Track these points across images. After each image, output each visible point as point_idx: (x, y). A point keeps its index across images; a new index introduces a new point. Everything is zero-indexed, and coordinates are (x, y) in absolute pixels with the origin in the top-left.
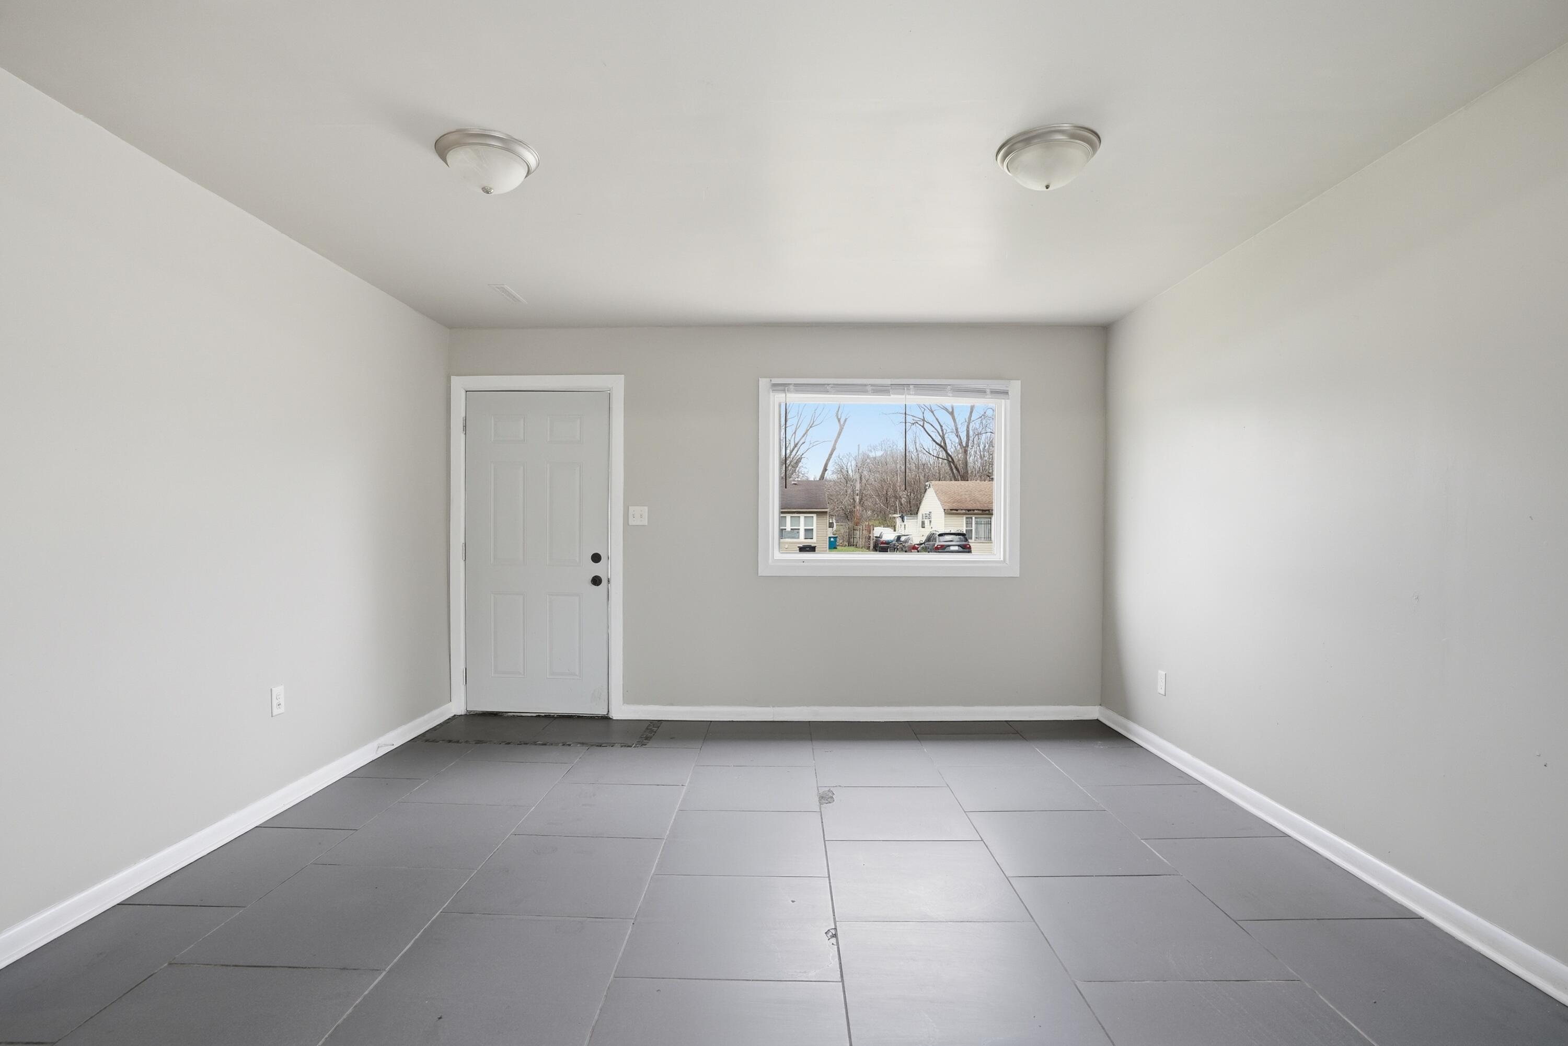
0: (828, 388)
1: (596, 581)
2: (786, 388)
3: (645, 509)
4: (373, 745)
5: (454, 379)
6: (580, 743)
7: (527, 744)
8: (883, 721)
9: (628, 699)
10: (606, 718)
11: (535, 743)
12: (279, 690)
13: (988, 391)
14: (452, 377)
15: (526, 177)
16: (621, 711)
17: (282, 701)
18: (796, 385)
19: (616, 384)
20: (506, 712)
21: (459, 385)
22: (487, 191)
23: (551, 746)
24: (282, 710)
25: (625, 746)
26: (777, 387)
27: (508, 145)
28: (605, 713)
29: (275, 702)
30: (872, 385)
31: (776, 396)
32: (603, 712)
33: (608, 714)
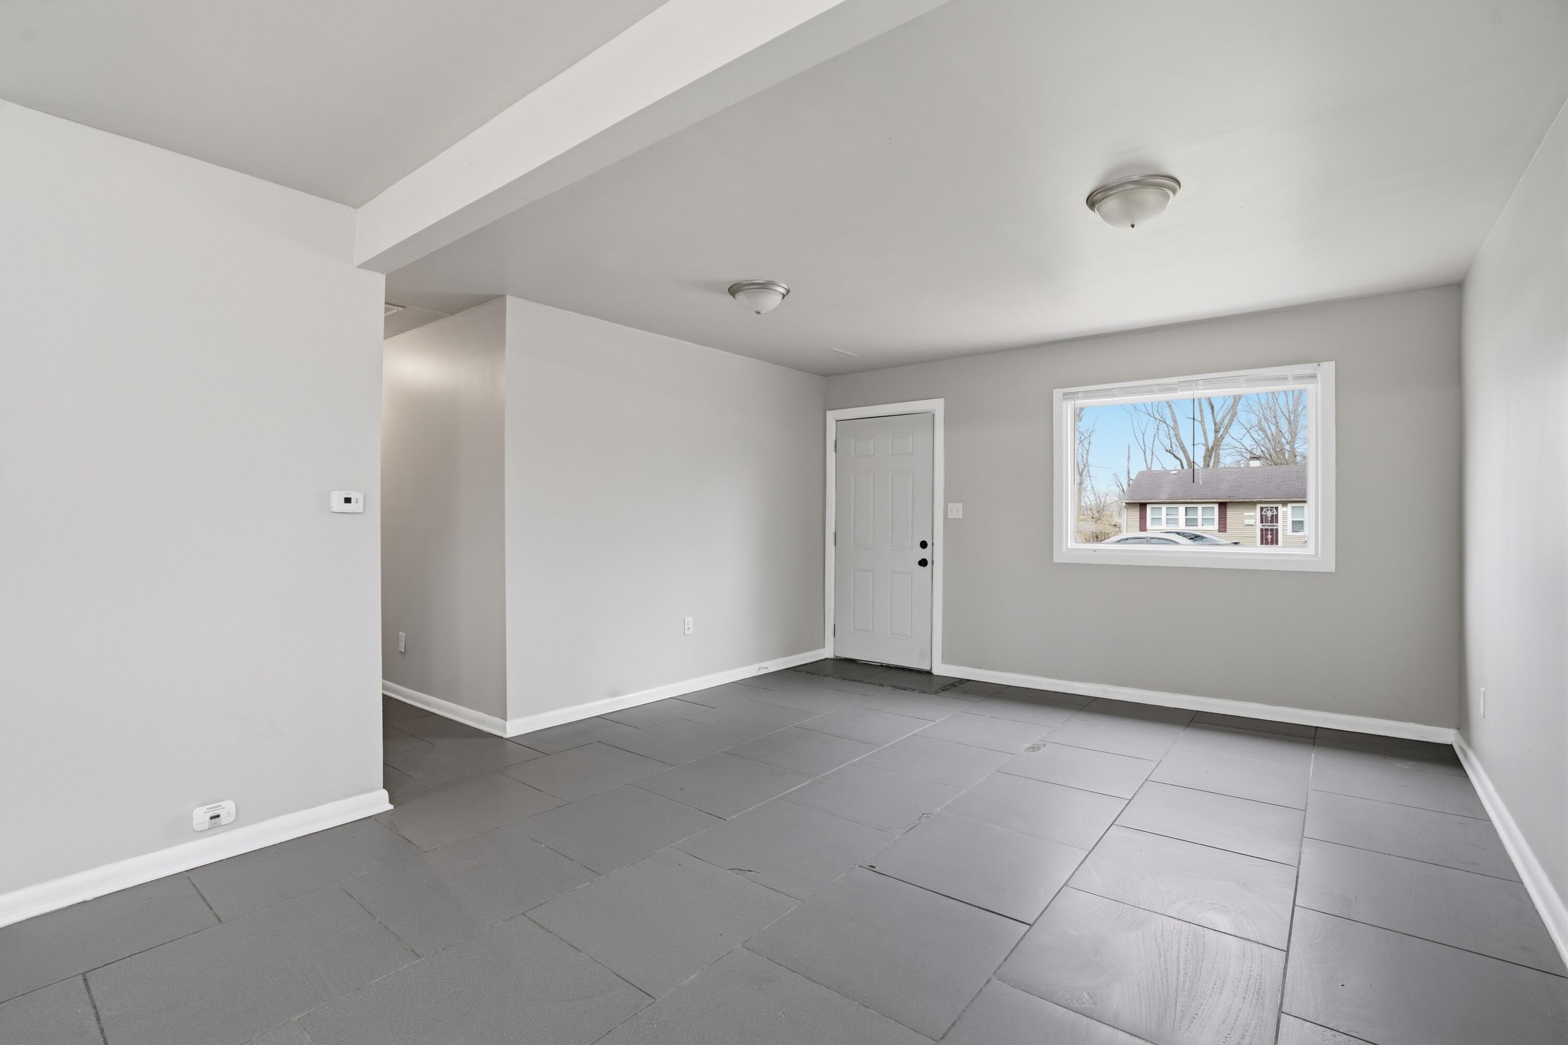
0: (1115, 391)
1: (923, 563)
2: (1075, 396)
3: (960, 506)
4: (756, 667)
5: (828, 413)
6: (891, 685)
7: (855, 681)
8: (1173, 707)
9: (946, 660)
10: (929, 673)
11: (861, 682)
12: (689, 620)
13: (1290, 377)
14: (827, 412)
15: (783, 299)
16: (941, 669)
17: (691, 627)
18: (1084, 392)
19: (937, 406)
20: (858, 660)
21: (832, 416)
22: (758, 313)
23: (872, 685)
24: (691, 632)
25: (922, 692)
26: (1066, 396)
27: (765, 286)
28: (928, 669)
29: (686, 627)
30: (1158, 385)
31: (1069, 403)
32: (927, 668)
33: (931, 670)
